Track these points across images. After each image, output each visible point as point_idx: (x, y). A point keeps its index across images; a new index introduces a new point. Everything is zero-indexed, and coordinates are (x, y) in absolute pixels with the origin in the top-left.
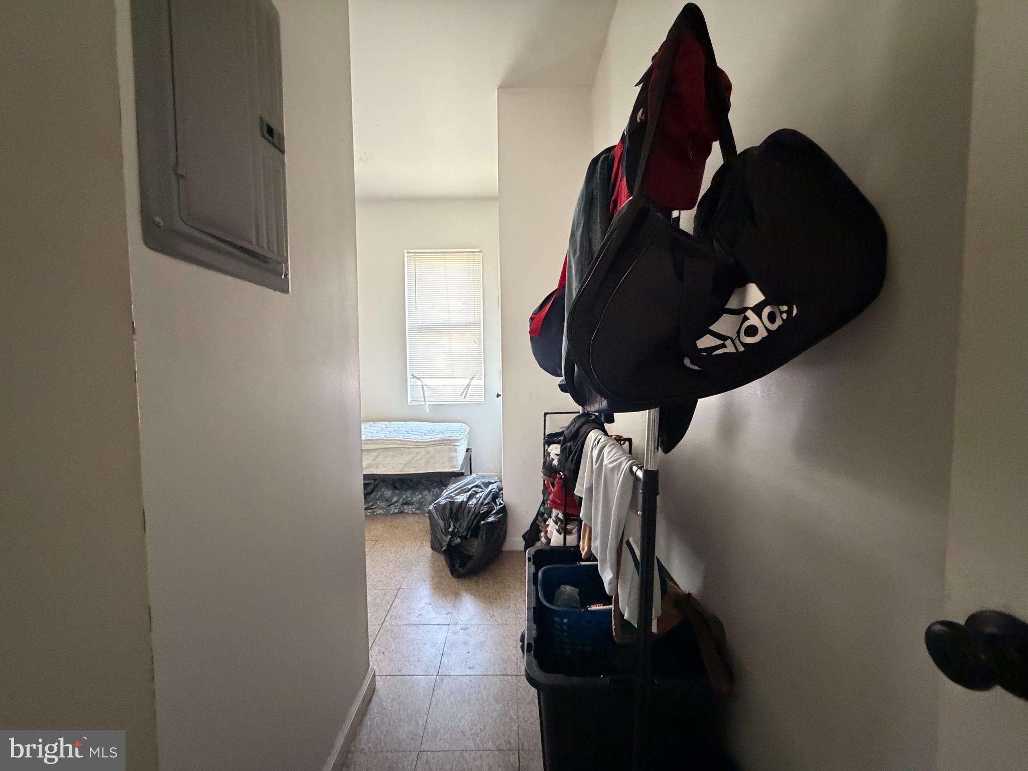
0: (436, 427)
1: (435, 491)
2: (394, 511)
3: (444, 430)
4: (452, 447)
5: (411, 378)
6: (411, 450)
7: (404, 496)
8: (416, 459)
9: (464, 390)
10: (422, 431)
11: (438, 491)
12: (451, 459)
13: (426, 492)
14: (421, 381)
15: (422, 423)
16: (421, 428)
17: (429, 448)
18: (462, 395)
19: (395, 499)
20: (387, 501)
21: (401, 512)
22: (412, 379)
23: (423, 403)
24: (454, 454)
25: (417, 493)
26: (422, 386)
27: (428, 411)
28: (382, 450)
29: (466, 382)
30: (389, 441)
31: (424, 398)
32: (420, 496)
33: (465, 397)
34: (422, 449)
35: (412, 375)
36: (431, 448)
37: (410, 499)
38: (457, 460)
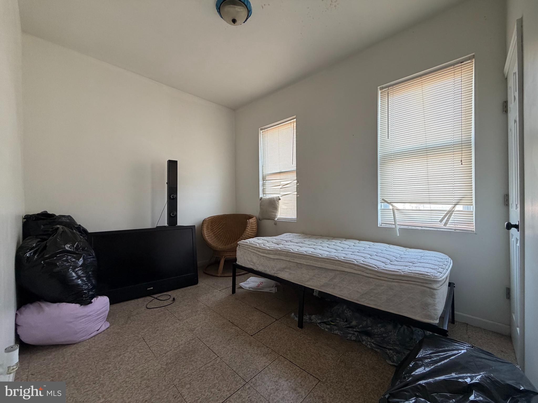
0: (407, 253)
1: (402, 329)
2: (351, 337)
3: (416, 260)
4: (428, 289)
5: (381, 202)
6: (371, 280)
7: (365, 323)
8: (375, 291)
9: (445, 216)
10: (388, 257)
11: (406, 330)
12: (425, 306)
13: (390, 327)
14: (392, 205)
15: (391, 246)
16: (388, 253)
17: (393, 284)
18: (441, 221)
19: (354, 323)
20: (346, 322)
21: (359, 341)
22: (383, 204)
23: (394, 226)
24: (430, 301)
25: (379, 325)
26: (393, 210)
27: (399, 235)
28: (338, 272)
29: (448, 207)
30: (347, 264)
31: (395, 222)
32: (382, 329)
33: (445, 224)
34: (384, 282)
35: (383, 200)
36: (396, 284)
37: (370, 328)
38: (435, 310)
